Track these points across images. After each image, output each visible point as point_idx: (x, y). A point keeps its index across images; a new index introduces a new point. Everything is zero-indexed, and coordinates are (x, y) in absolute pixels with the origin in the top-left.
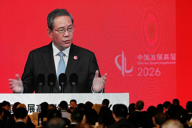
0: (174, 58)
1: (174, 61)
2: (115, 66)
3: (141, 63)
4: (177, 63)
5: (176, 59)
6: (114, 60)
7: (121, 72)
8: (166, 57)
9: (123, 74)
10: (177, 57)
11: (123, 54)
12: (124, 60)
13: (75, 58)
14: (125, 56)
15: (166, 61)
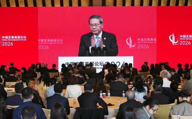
0: (155, 40)
1: (155, 41)
2: (126, 43)
3: (139, 42)
4: (157, 42)
5: (157, 40)
6: (126, 41)
7: (129, 46)
8: (152, 39)
9: (130, 47)
10: (157, 39)
11: (130, 38)
12: (131, 41)
13: (105, 39)
14: (131, 39)
15: (152, 41)
